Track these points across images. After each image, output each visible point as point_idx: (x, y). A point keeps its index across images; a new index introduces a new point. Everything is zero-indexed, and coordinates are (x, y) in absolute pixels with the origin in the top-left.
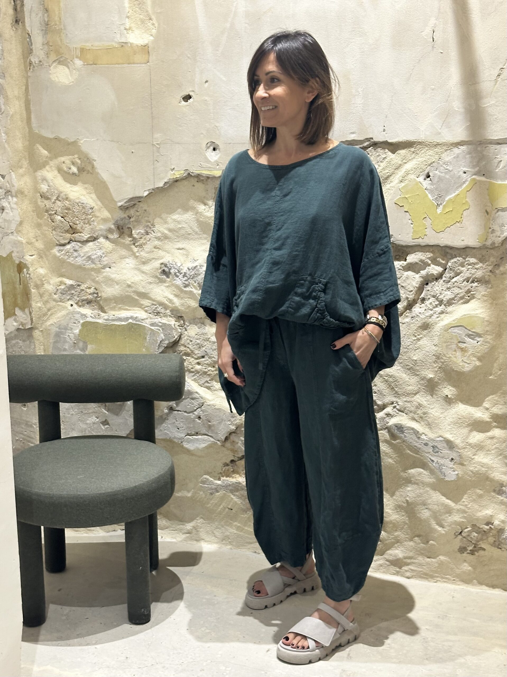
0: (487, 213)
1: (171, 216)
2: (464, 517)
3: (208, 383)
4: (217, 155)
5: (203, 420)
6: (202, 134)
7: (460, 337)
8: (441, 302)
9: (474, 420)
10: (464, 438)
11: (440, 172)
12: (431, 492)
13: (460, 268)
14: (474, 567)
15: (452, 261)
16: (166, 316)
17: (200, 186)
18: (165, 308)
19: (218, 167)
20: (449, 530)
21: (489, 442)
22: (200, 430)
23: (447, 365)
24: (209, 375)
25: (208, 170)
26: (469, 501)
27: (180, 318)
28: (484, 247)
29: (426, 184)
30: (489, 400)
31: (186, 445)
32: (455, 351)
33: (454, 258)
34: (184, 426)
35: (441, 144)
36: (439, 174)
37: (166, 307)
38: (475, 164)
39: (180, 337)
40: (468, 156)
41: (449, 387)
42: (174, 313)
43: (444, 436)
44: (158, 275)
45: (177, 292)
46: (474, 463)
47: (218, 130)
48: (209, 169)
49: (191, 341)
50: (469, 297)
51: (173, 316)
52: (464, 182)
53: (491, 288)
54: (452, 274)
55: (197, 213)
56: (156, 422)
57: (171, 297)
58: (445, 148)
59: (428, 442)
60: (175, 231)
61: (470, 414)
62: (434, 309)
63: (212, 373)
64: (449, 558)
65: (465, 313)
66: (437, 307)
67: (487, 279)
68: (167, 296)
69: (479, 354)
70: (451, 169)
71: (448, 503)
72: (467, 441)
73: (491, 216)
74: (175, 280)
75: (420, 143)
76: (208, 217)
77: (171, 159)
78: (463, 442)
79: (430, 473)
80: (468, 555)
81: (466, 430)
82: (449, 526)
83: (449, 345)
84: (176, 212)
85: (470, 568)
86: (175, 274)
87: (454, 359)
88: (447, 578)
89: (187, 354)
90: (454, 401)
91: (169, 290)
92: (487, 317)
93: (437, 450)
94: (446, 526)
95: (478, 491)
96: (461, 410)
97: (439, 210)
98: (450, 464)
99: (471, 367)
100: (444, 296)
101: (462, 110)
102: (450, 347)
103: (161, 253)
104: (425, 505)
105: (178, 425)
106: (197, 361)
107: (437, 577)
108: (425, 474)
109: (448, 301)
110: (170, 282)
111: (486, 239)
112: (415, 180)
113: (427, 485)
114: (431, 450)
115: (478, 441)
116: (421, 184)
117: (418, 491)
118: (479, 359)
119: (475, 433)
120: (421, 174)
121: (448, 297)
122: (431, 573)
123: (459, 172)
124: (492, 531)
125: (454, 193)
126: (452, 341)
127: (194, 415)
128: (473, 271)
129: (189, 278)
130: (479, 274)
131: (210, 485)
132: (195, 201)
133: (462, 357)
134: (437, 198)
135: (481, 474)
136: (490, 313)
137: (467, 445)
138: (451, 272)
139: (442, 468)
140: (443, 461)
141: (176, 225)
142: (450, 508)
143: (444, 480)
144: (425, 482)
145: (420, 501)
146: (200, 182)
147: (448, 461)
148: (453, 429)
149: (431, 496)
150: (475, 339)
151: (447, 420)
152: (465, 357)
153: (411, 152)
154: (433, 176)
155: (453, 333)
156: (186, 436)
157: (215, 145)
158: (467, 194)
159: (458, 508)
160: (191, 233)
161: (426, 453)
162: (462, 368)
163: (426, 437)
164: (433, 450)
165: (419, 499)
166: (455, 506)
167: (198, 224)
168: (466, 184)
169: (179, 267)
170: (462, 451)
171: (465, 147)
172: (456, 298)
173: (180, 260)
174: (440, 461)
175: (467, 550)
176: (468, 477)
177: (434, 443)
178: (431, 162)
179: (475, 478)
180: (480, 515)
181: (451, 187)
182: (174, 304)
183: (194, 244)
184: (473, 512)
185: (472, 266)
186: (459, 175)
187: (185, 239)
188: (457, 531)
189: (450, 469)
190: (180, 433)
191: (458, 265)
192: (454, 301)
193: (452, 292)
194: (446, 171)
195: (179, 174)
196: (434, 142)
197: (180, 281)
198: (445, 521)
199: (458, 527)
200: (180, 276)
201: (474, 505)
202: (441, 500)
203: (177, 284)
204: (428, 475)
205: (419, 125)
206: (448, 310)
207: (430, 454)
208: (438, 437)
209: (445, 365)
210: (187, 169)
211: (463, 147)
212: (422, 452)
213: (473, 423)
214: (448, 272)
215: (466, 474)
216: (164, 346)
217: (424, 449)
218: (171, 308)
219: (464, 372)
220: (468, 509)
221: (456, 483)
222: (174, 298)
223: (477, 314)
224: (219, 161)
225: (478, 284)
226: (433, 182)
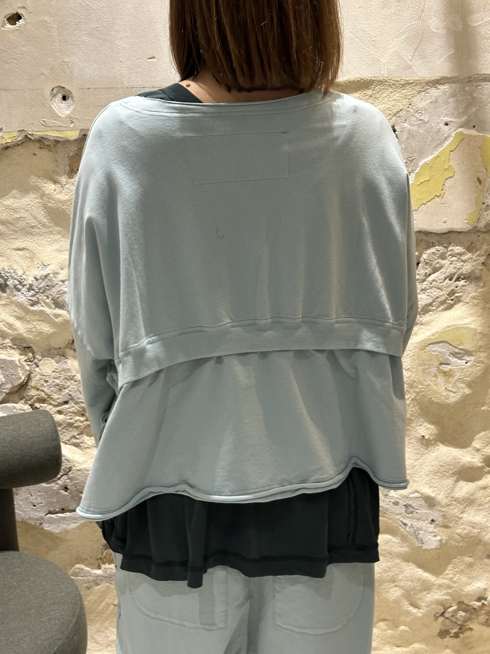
0: (479, 181)
1: (1, 201)
2: (448, 594)
3: (76, 438)
4: (68, 107)
5: (71, 491)
6: (43, 74)
7: (442, 357)
9: (461, 467)
10: (448, 491)
11: (410, 124)
12: (404, 565)
13: (440, 260)
15: (429, 251)
16: (4, 348)
17: (44, 154)
19: (72, 126)
20: (428, 611)
21: (480, 494)
22: (68, 504)
23: (424, 395)
24: (77, 427)
25: (57, 131)
26: (455, 573)
27: (27, 349)
28: (475, 230)
30: (480, 438)
31: (47, 527)
32: (436, 376)
33: (432, 247)
34: (44, 502)
35: (412, 83)
36: (408, 126)
37: (4, 335)
38: (461, 110)
39: (29, 378)
40: (451, 100)
41: (425, 424)
42: (18, 342)
43: (421, 492)
45: (20, 312)
46: (462, 524)
47: (68, 68)
48: (59, 129)
49: (47, 381)
50: (452, 300)
51: (15, 347)
52: (446, 139)
53: (483, 287)
54: (428, 271)
55: (43, 195)
57: (12, 320)
58: (417, 88)
59: (398, 500)
60: (9, 223)
61: (455, 459)
63: (80, 424)
64: (427, 645)
65: (449, 324)
67: (478, 276)
68: (4, 319)
69: (468, 379)
70: (426, 120)
71: (426, 577)
72: (452, 496)
73: (485, 186)
74: (15, 295)
75: (381, 82)
76: (60, 202)
78: (447, 497)
79: (402, 540)
80: (451, 639)
81: (450, 482)
82: (428, 606)
84: (10, 195)
86: (15, 286)
87: (435, 388)
89: (42, 401)
91: (7, 310)
92: (480, 328)
93: (412, 509)
94: (424, 606)
95: (468, 559)
96: (442, 454)
98: (430, 527)
99: (459, 397)
101: (443, 31)
102: (428, 371)
104: (394, 582)
105: (34, 501)
106: (58, 408)
108: (394, 542)
109: (423, 307)
110: (6, 298)
111: (479, 219)
113: (397, 555)
114: (403, 510)
115: (467, 493)
117: (384, 565)
118: (469, 385)
119: (462, 483)
123: (439, 123)
124: (486, 608)
125: (432, 154)
126: (431, 363)
127: (57, 486)
128: (459, 264)
129: (37, 293)
130: (467, 268)
131: (86, 576)
132: (39, 177)
133: (445, 385)
135: (471, 537)
136: (482, 321)
137: (452, 501)
138: (427, 267)
139: (418, 533)
140: (420, 524)
141: (11, 214)
142: (429, 583)
143: (421, 549)
144: (395, 553)
145: (388, 577)
146: (44, 148)
147: (426, 523)
148: (433, 481)
149: (403, 570)
150: (463, 358)
151: (423, 468)
152: (450, 383)
153: (367, 97)
154: (400, 130)
155: (433, 351)
156: (47, 514)
157: (65, 91)
158: (450, 155)
159: (441, 583)
160: (35, 226)
161: (396, 514)
162: (446, 399)
163: (396, 494)
164: (406, 511)
165: (387, 574)
166: (436, 580)
167: (45, 212)
168: (450, 141)
169: (21, 276)
170: (446, 509)
171: (447, 87)
172: (434, 304)
173: (21, 266)
174: (416, 524)
175: (451, 633)
176: (454, 543)
177: (407, 502)
178: (397, 110)
179: (464, 543)
180: (469, 590)
181: (427, 147)
182: (17, 331)
183: (40, 241)
184: (460, 586)
185: (457, 257)
186: (438, 127)
187: (26, 234)
188: (439, 611)
189: (430, 534)
190: (38, 511)
191: (438, 257)
192: (432, 307)
193: (428, 296)
194: (420, 122)
195: (10, 137)
196: (402, 79)
197: (24, 296)
198: (421, 601)
199: (440, 606)
200: (23, 289)
201: (461, 577)
202: (416, 574)
203: (19, 301)
204: (399, 543)
205: (378, 55)
206: (424, 320)
207: (402, 516)
208: (413, 493)
209: (421, 396)
210: (23, 130)
211: (444, 87)
212: (390, 514)
213: (459, 471)
214: (423, 267)
215: (452, 539)
216: (5, 392)
217: (393, 510)
218: (12, 335)
219: (448, 404)
220: (454, 583)
221: (438, 551)
222: (15, 322)
223: (466, 324)
224: (74, 117)
225: (466, 282)
226: (401, 140)
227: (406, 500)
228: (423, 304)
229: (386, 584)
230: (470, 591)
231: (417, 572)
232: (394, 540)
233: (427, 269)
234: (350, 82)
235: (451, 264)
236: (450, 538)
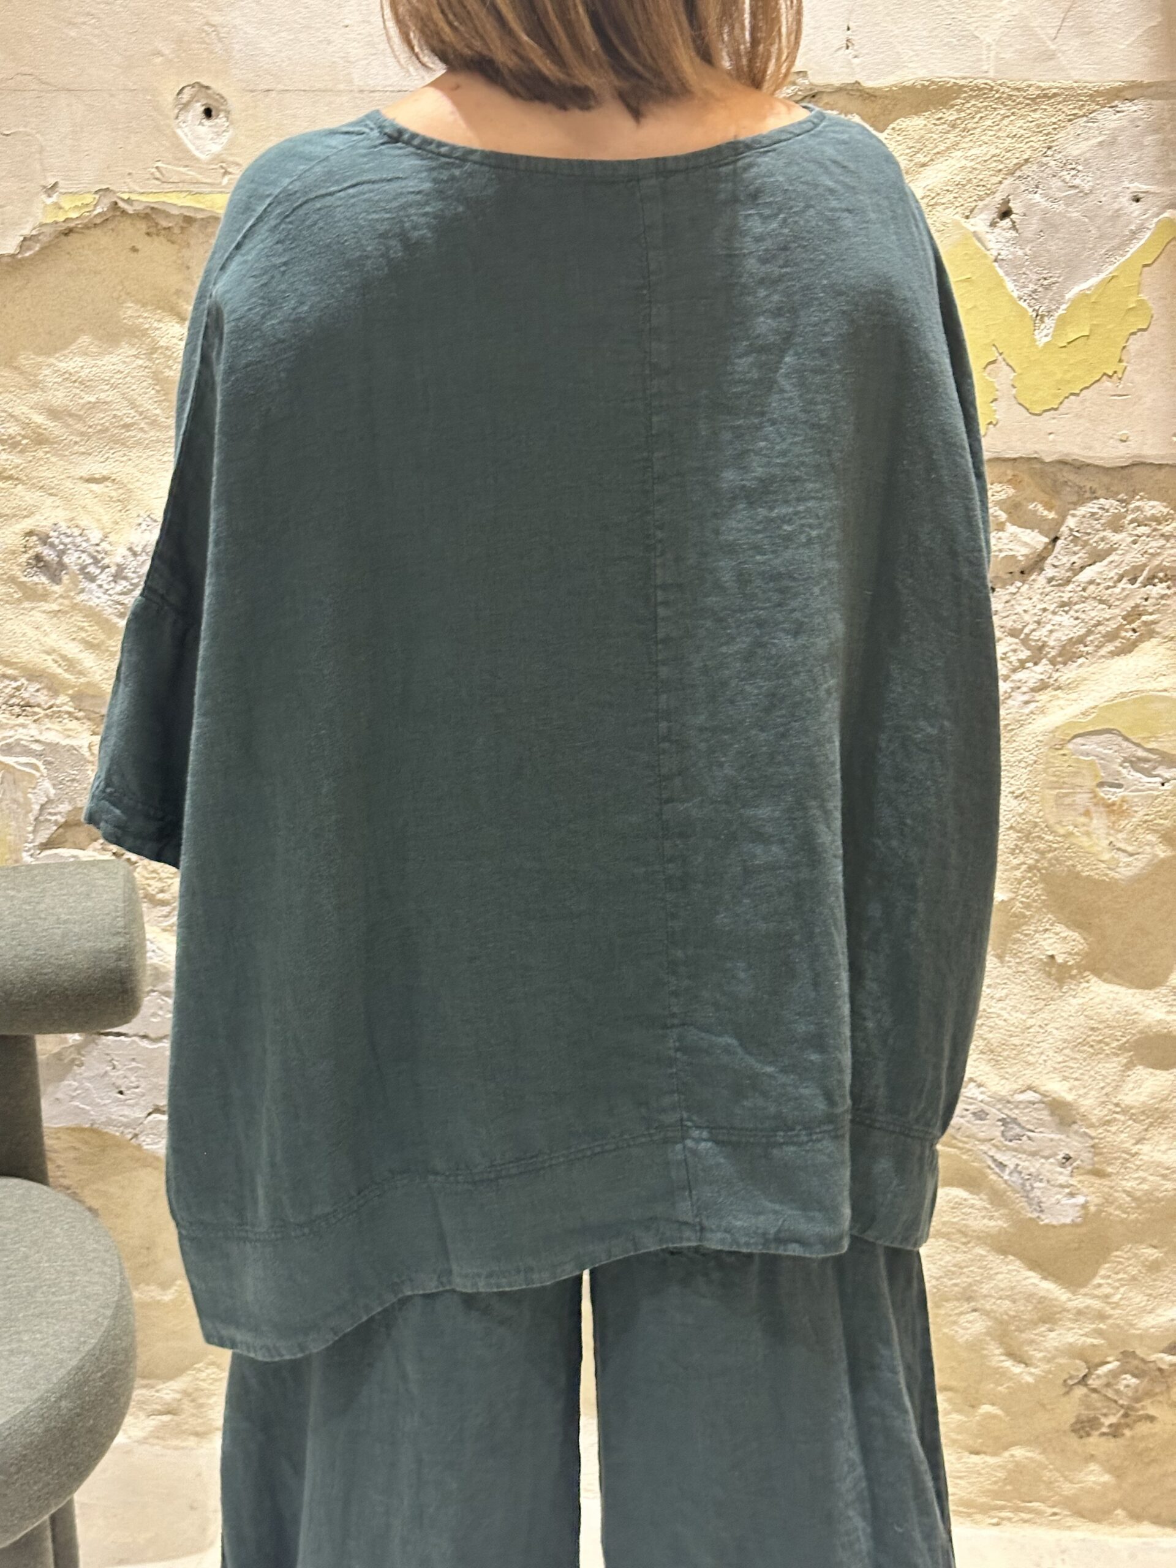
1: (52, 360)
2: (1099, 1333)
4: (218, 134)
6: (159, 54)
7: (1104, 767)
8: (1038, 653)
9: (1141, 1032)
10: (1108, 1089)
11: (1047, 197)
12: (995, 1261)
13: (1108, 534)
14: (1118, 1472)
15: (1082, 510)
16: (55, 714)
17: (158, 252)
18: (49, 689)
19: (225, 180)
20: (1050, 1372)
23: (1057, 859)
25: (190, 192)
26: (1117, 1284)
29: (998, 239)
31: (150, 1144)
32: (1087, 813)
33: (1090, 500)
34: (143, 1085)
35: (1055, 95)
36: (1045, 204)
37: (54, 686)
38: (1173, 166)
40: (1149, 139)
41: (1059, 928)
42: (86, 704)
43: (1042, 1089)
44: (17, 572)
46: (1138, 1168)
47: (220, 40)
48: (193, 188)
50: (1134, 631)
51: (81, 714)
52: (1134, 234)
54: (1079, 558)
55: (154, 350)
56: (43, 1073)
57: (73, 649)
58: (1069, 108)
59: (986, 1108)
60: (71, 415)
61: (1126, 1014)
62: (1016, 676)
64: (1044, 1452)
65: (1124, 689)
66: (1024, 668)
68: (56, 646)
69: (1166, 823)
70: (1087, 187)
71: (1048, 1290)
72: (1115, 1101)
74: (82, 591)
75: (979, 92)
77: (42, 150)
78: (1103, 1104)
79: (992, 1203)
80: (1103, 1439)
81: (1112, 1067)
82: (1049, 1360)
83: (1066, 795)
84: (73, 347)
85: (1106, 1478)
86: (83, 568)
87: (1085, 841)
88: (1030, 1511)
90: (1074, 972)
91: (64, 626)
93: (1018, 1130)
94: (1040, 1360)
95: (1148, 1251)
96: (1097, 1000)
97: (1042, 338)
98: (1061, 1173)
99: (1140, 865)
100: (1051, 631)
102: (1068, 801)
103: (24, 495)
104: (969, 1299)
105: (119, 1082)
107: (1002, 1508)
108: (972, 1206)
109: (1064, 647)
110: (63, 597)
112: (957, 224)
113: (979, 1238)
114: (998, 1130)
115: (1152, 1096)
116: (979, 240)
117: (948, 1258)
118: (1168, 838)
119: (1141, 1071)
120: (981, 204)
121: (1063, 635)
122: (983, 1500)
123: (1117, 196)
125: (1098, 272)
126: (1078, 781)
128: (1155, 544)
130: (1173, 553)
132: (144, 305)
133: (1108, 834)
134: (1035, 291)
135: (1159, 1200)
137: (1117, 1113)
138: (1076, 549)
139: (1031, 1185)
140: (1038, 1165)
141: (75, 395)
142: (1055, 1306)
143: (1037, 1224)
144: (974, 1231)
145: (956, 1289)
146: (158, 235)
147: (1051, 1164)
148: (1071, 1064)
149: (992, 1272)
150: (1154, 773)
151: (1050, 1033)
152: (1121, 831)
153: (945, 126)
154: (1023, 210)
155: (1082, 754)
156: (149, 1114)
157: (208, 97)
158: (1144, 275)
159: (1081, 1306)
160: (134, 424)
161: (979, 1140)
162: (1110, 869)
163: (982, 1093)
164: (1003, 1132)
165: (954, 1281)
166: (1070, 1300)
167: (158, 392)
168: (1142, 242)
169: (97, 545)
170: (1100, 1131)
171: (1141, 107)
172: (1090, 638)
173: (99, 520)
174: (1027, 1164)
175: (1102, 1425)
176: (1117, 1212)
177: (1006, 1111)
178: (1015, 161)
179: (1140, 1214)
180: (1149, 1325)
181: (1087, 254)
182: (85, 676)
183: (147, 462)
184: (1128, 1314)
185: (1150, 526)
186: (1116, 206)
187: (111, 444)
188: (1072, 1372)
189: (1061, 1190)
190: (129, 1105)
191: (1102, 525)
192: (1086, 646)
193: (1077, 618)
194: (1073, 191)
195: (76, 207)
196: (1030, 86)
197: (105, 593)
198: (1035, 1346)
199: (1077, 1361)
200: (103, 576)
201: (1131, 1294)
202: (1024, 1283)
203: (91, 603)
204: (986, 1208)
205: (975, 25)
206: (1064, 678)
207: (994, 1146)
208: (1023, 1092)
209: (1050, 860)
210: (107, 189)
211: (1134, 108)
212: (965, 1139)
213: (1136, 1041)
214: (1065, 548)
215: (1112, 1203)
216: (56, 822)
217: (974, 1129)
218: (73, 687)
219: (1115, 882)
220: (1113, 1308)
221: (1078, 1230)
222: (82, 656)
223: (1165, 690)
224: (231, 159)
225: (1169, 588)
226: (1025, 235)
227: (1006, 1107)
228: (1064, 638)
229: (949, 1305)
230: (1153, 1327)
231: (1027, 1278)
232: (973, 1201)
233: (1075, 553)
234: (904, 89)
235: (1135, 542)
236: (1108, 1200)
